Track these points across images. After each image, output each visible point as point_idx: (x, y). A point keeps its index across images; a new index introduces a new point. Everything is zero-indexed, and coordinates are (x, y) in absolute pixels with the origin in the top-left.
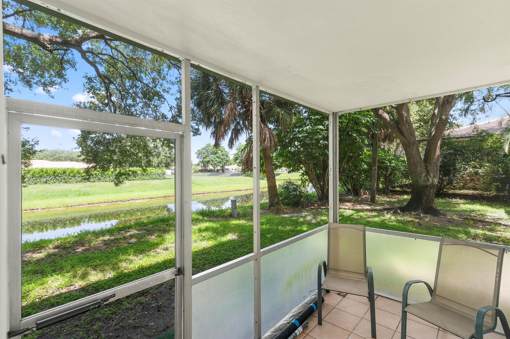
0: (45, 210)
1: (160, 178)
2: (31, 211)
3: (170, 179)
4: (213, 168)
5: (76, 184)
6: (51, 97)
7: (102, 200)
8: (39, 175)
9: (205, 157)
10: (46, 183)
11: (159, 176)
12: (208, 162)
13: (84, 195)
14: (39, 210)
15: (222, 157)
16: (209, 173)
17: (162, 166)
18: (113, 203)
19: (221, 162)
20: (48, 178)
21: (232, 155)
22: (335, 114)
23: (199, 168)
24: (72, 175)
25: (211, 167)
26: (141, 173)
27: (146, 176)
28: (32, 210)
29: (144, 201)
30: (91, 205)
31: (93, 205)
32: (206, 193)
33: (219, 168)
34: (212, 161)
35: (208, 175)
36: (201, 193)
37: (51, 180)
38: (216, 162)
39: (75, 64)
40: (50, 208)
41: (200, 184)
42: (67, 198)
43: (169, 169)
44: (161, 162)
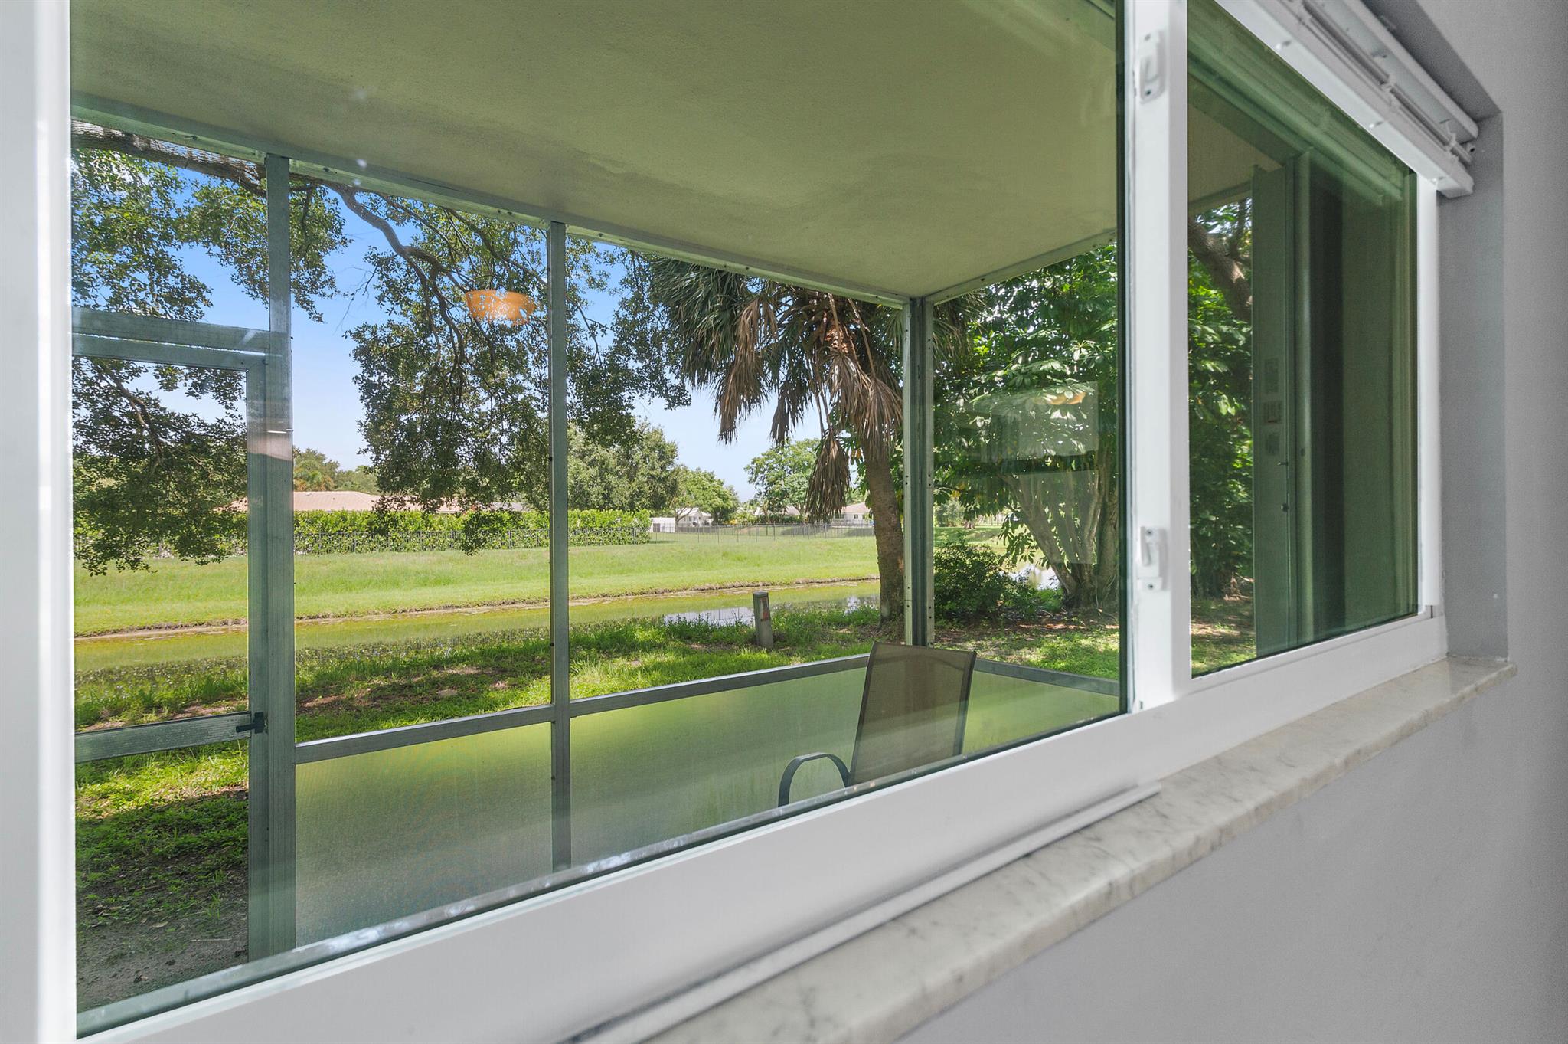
0: (342, 620)
1: (637, 539)
2: (310, 621)
3: (663, 542)
4: (797, 513)
5: (421, 553)
6: (315, 317)
7: (478, 597)
8: (336, 529)
10: (353, 549)
11: (633, 533)
12: (784, 494)
13: (437, 582)
14: (331, 619)
17: (642, 507)
18: (504, 606)
20: (356, 538)
22: (918, 305)
23: (758, 512)
24: (411, 528)
26: (583, 525)
27: (597, 534)
28: (315, 618)
30: (450, 611)
31: (456, 610)
32: (760, 584)
34: (794, 491)
35: (784, 534)
36: (747, 584)
37: (363, 542)
38: (804, 494)
39: (341, 225)
40: (354, 614)
41: (746, 559)
42: (397, 592)
43: (669, 515)
44: (639, 493)
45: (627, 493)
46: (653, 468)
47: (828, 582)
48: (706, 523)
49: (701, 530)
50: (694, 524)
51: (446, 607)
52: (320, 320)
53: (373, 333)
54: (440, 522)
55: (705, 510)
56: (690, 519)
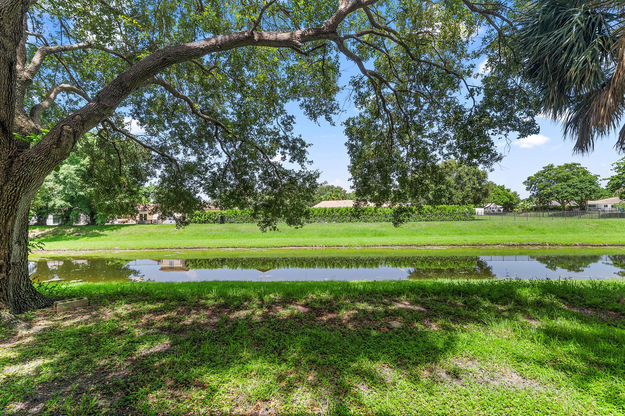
0: (347, 248)
1: (467, 218)
3: (482, 220)
4: (559, 205)
5: (373, 223)
7: (395, 242)
9: (542, 187)
10: (350, 221)
11: (465, 215)
12: (550, 195)
13: (379, 235)
14: (343, 247)
15: (580, 185)
16: (550, 213)
17: (469, 203)
18: (407, 247)
19: (577, 193)
20: (351, 217)
21: (604, 179)
23: (532, 205)
24: (370, 213)
25: (555, 203)
26: (440, 212)
27: (447, 216)
28: (338, 246)
29: (444, 248)
30: (385, 247)
32: (547, 244)
33: (573, 203)
34: (558, 193)
35: (549, 216)
36: (537, 243)
37: (354, 219)
38: (566, 194)
40: (351, 246)
41: (534, 230)
42: (365, 238)
43: (481, 207)
44: (467, 196)
45: (461, 197)
46: (474, 184)
47: (600, 246)
48: (499, 211)
49: (496, 214)
50: (493, 211)
51: (383, 246)
52: (334, 125)
53: (353, 121)
54: (380, 211)
55: (499, 204)
56: (490, 208)
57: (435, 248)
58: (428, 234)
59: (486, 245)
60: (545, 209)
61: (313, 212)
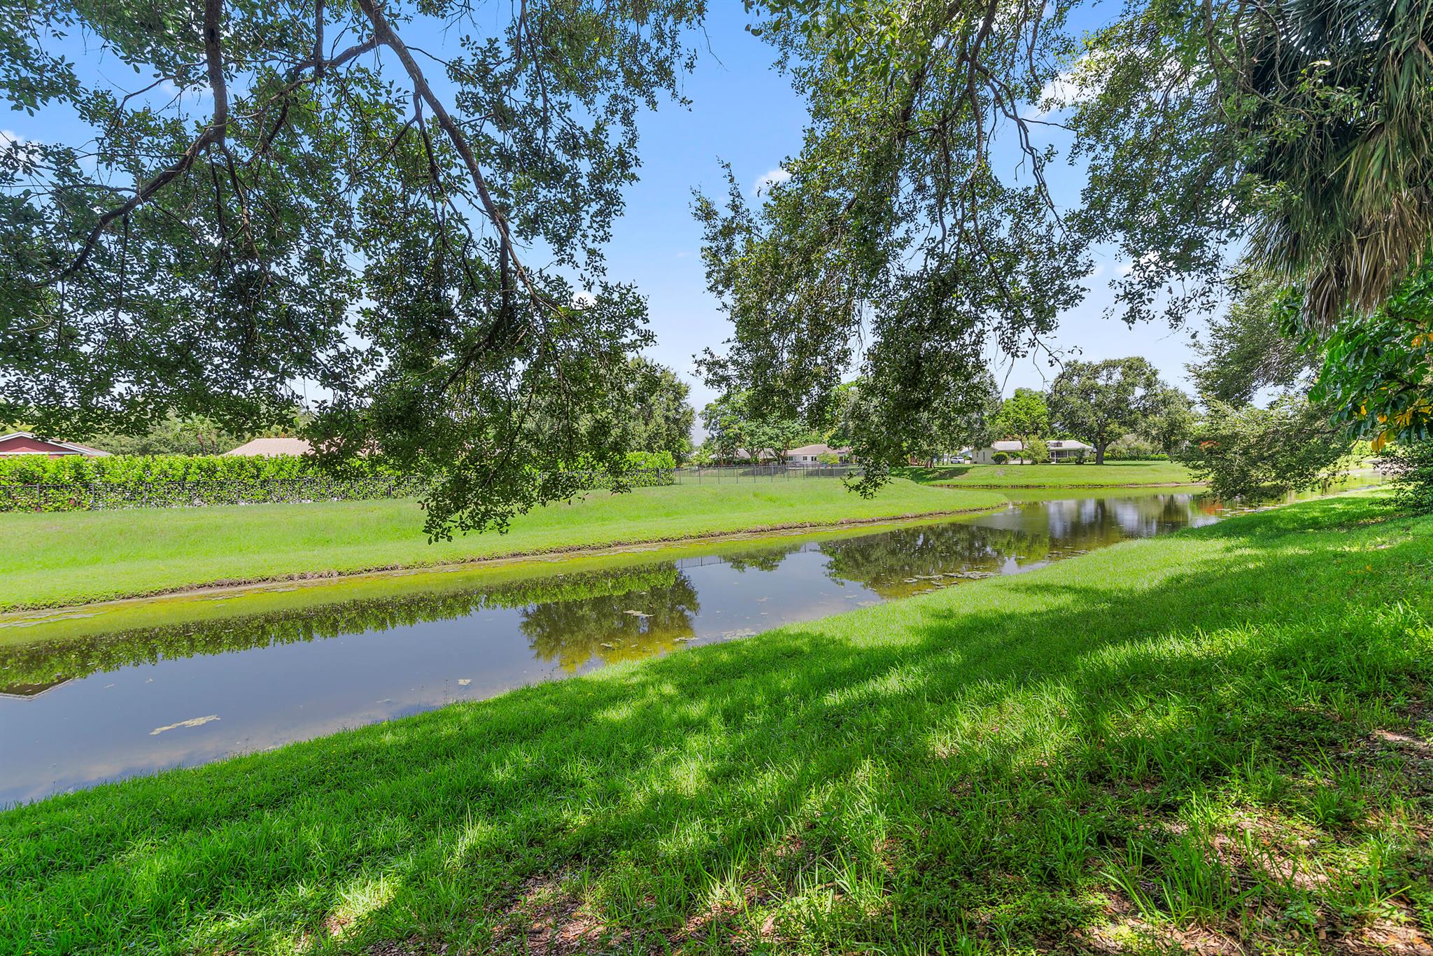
1: (661, 481)
4: (747, 456)
9: (725, 423)
12: (738, 438)
16: (739, 471)
19: (777, 436)
23: (712, 456)
25: (742, 453)
34: (752, 435)
38: (763, 438)
57: (635, 549)
58: (603, 520)
59: (721, 534)
60: (730, 463)
61: (259, 470)
